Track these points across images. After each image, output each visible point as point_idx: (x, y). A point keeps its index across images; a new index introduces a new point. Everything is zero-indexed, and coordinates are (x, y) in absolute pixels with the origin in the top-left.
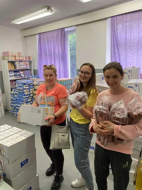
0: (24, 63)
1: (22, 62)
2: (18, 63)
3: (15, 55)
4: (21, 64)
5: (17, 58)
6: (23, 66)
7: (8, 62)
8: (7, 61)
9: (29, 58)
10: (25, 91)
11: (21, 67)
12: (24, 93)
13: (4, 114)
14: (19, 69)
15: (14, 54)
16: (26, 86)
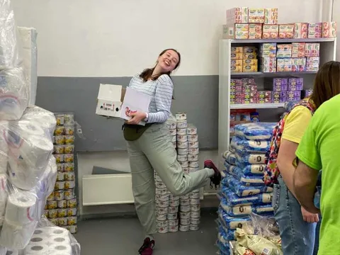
0: (295, 50)
1: (287, 46)
2: (271, 50)
3: (264, 18)
4: (282, 51)
5: (270, 31)
6: (291, 62)
7: (234, 45)
8: (230, 42)
9: (321, 29)
10: (252, 157)
11: (280, 65)
12: (247, 164)
13: (195, 222)
14: (274, 70)
15: (256, 14)
16: (256, 140)
